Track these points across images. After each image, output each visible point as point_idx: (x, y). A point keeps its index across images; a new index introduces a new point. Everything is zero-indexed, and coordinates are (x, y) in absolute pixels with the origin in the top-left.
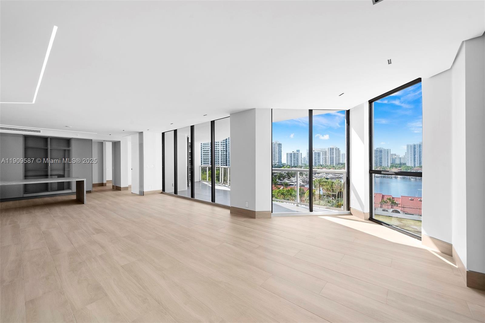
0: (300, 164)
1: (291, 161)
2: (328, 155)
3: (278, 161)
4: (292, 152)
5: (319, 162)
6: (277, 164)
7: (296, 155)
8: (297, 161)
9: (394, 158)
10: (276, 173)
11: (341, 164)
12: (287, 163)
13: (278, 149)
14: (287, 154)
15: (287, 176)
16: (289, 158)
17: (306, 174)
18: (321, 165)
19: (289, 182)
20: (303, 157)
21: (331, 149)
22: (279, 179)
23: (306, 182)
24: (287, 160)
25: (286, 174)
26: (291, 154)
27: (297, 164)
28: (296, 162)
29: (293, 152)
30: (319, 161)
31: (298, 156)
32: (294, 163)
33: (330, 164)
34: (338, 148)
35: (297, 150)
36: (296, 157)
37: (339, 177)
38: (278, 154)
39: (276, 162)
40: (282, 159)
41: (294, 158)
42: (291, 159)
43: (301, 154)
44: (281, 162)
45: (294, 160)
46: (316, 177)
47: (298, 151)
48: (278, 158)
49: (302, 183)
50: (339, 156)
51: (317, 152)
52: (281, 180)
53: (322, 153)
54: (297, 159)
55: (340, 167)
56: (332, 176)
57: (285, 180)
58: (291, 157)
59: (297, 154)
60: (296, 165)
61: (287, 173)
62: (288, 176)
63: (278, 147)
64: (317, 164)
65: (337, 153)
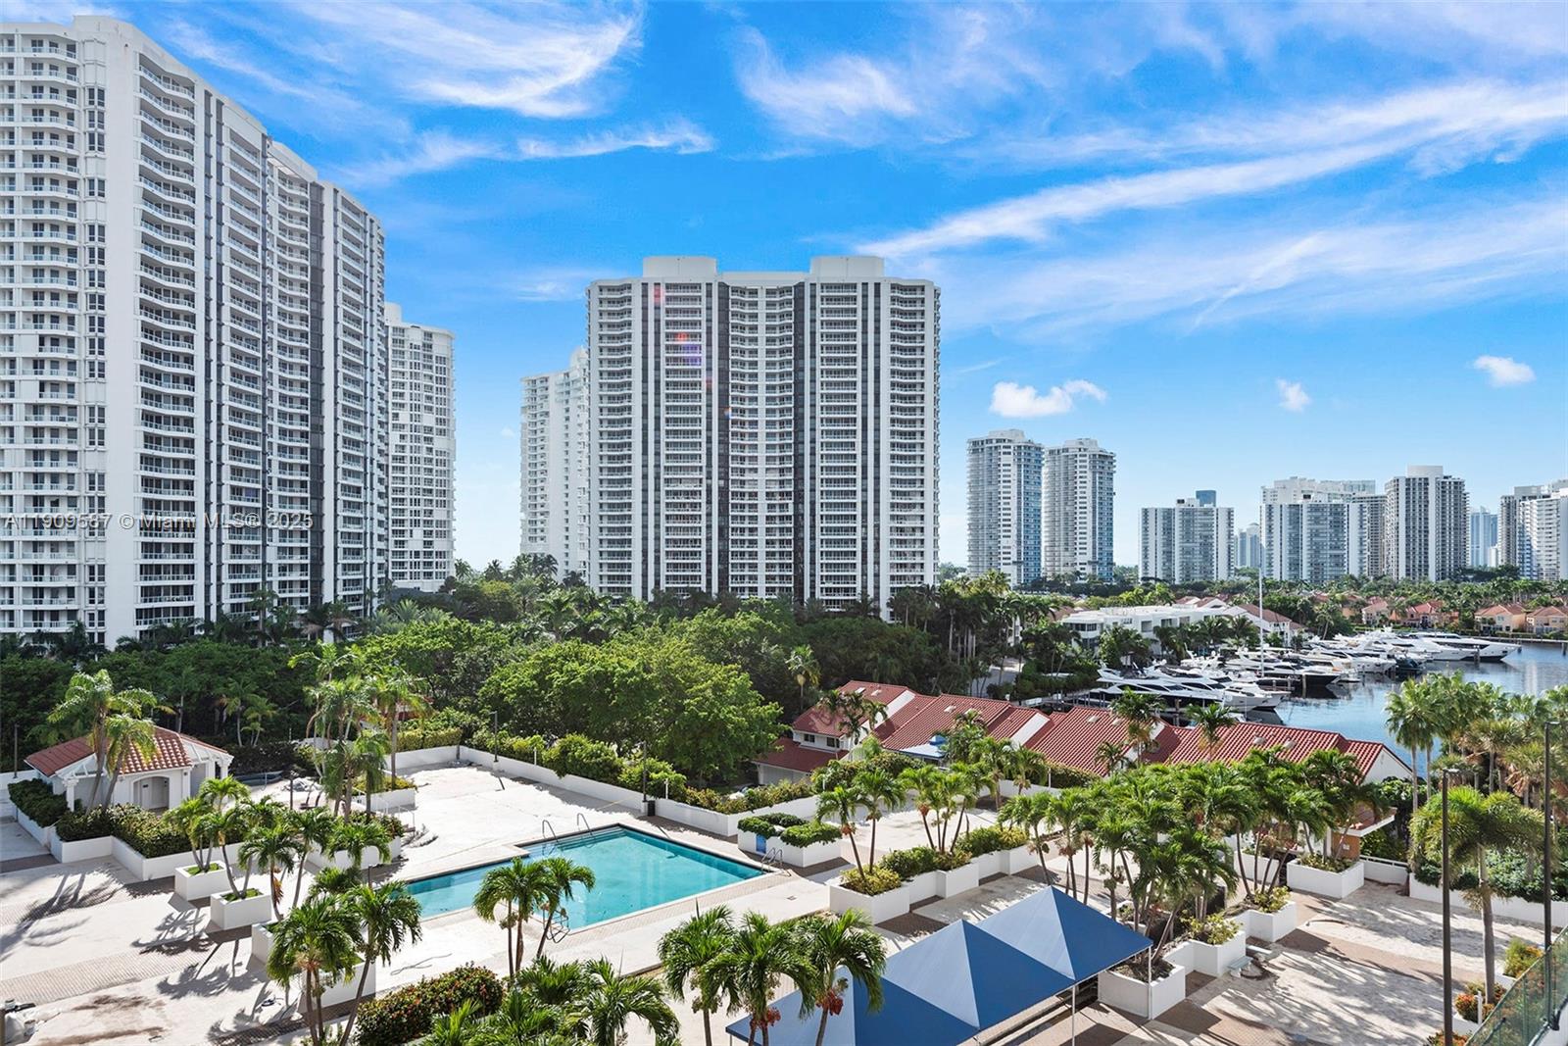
0: (1221, 574)
1: (1168, 555)
2: (1394, 519)
3: (1089, 557)
4: (1173, 505)
5: (1339, 561)
6: (1089, 570)
7: (1199, 519)
8: (1207, 556)
10: (1093, 627)
11: (1471, 571)
12: (1146, 567)
13: (1089, 485)
14: (1146, 512)
15: (1156, 648)
16: (1157, 538)
17: (1275, 635)
18: (1352, 577)
19: (1179, 681)
20: (1236, 533)
21: (1415, 488)
22: (1114, 665)
23: (1279, 684)
24: (1146, 549)
25: (1151, 635)
26: (1168, 514)
27: (1207, 572)
28: (1197, 559)
29: (1181, 502)
30: (1336, 556)
31: (1207, 526)
32: (1187, 569)
33: (1402, 574)
34: (1456, 476)
35: (1199, 494)
36: (1198, 530)
37: (1483, 653)
38: (1089, 516)
39: (1080, 559)
40: (1114, 544)
41: (1187, 535)
42: (1169, 543)
43: (1230, 512)
44: (1111, 564)
45: (1185, 552)
46: (1342, 656)
47: (1207, 496)
48: (1089, 541)
49: (1260, 693)
50: (1460, 529)
51: (1324, 500)
52: (1126, 671)
53: (1354, 508)
54: (1207, 545)
55: (1478, 595)
56: (1442, 647)
57: (1150, 671)
58: (1168, 531)
59: (1207, 512)
60: (1197, 578)
61: (1156, 629)
62: (1167, 644)
63: (1089, 475)
64: (1329, 571)
65: (1450, 510)
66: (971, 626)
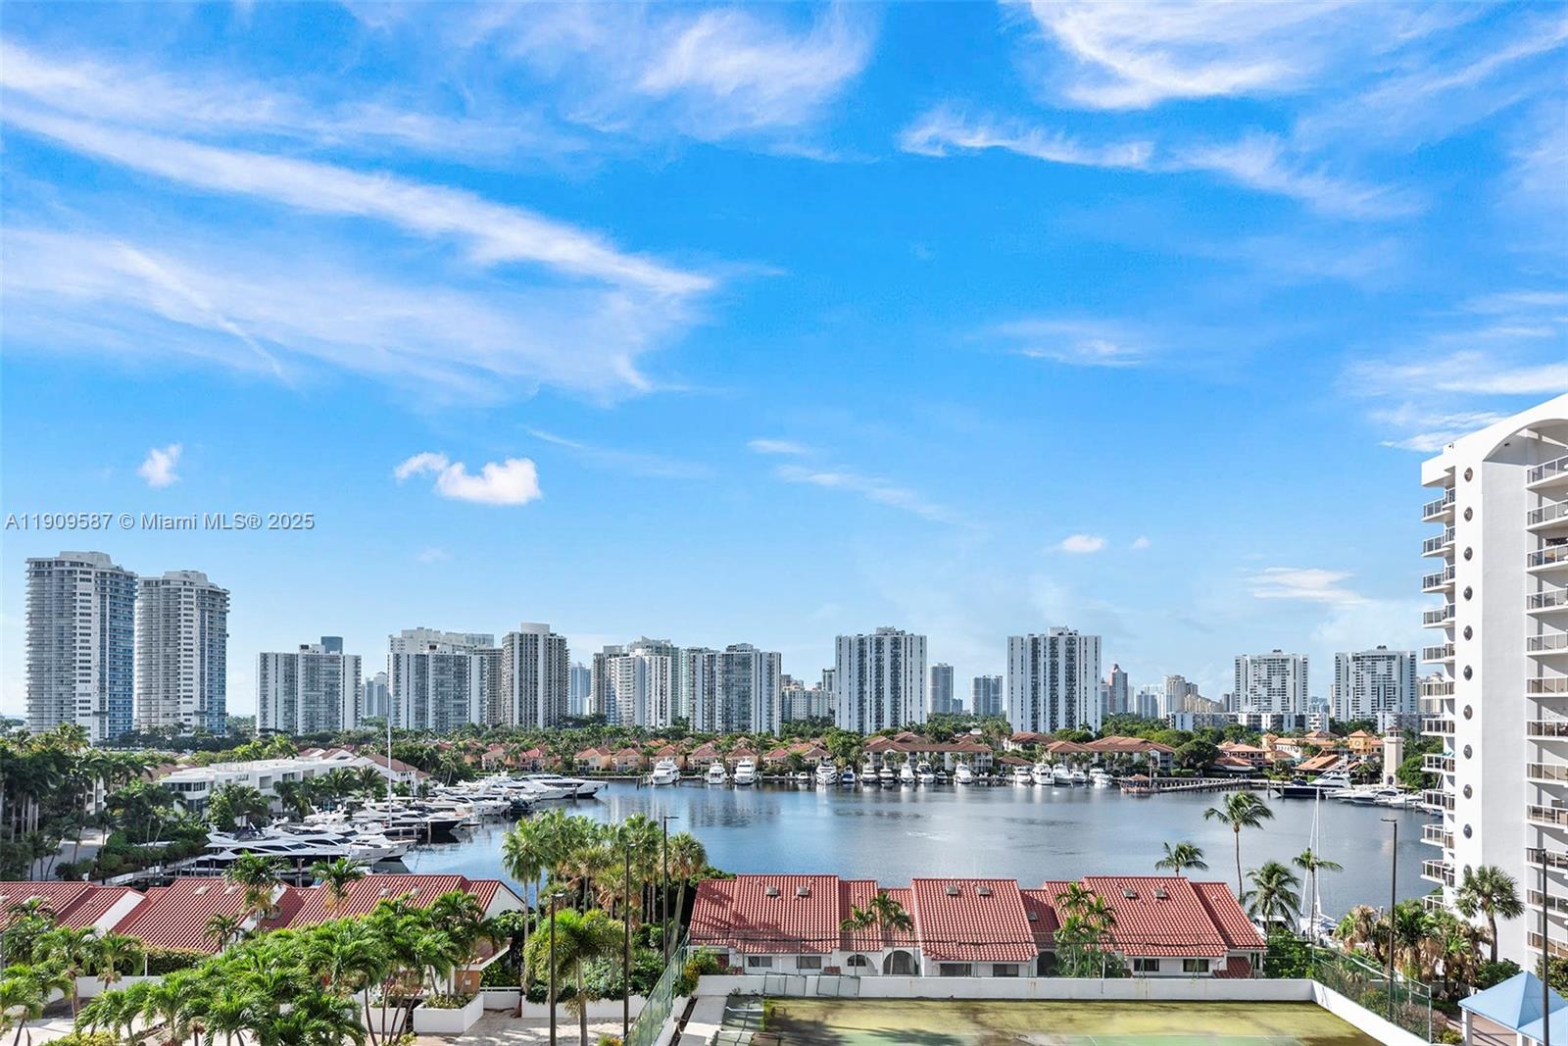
0: (348, 724)
1: (291, 704)
2: (510, 670)
3: (196, 706)
4: (296, 650)
5: (462, 710)
6: (195, 721)
7: (325, 667)
8: (333, 706)
9: (787, 692)
10: (201, 786)
11: (570, 719)
12: (264, 716)
13: (196, 624)
14: (265, 657)
15: (276, 806)
16: (277, 686)
17: (402, 784)
18: (473, 726)
19: (302, 839)
20: (363, 682)
21: (526, 643)
22: (226, 826)
23: (406, 833)
24: (264, 698)
25: (272, 792)
26: (291, 660)
27: (332, 722)
28: (323, 709)
29: (304, 647)
30: (459, 705)
31: (334, 674)
32: (311, 719)
33: (516, 722)
34: (560, 634)
35: (324, 640)
36: (323, 678)
37: (580, 790)
38: (196, 660)
39: (184, 708)
40: (227, 692)
41: (312, 683)
42: (291, 691)
43: (357, 660)
44: (223, 714)
45: (309, 701)
46: (465, 801)
47: (332, 643)
48: (196, 688)
49: (386, 844)
50: (562, 681)
51: (449, 652)
52: (239, 833)
53: (475, 660)
54: (332, 694)
55: (576, 740)
56: (548, 788)
57: (269, 831)
58: (290, 678)
59: (333, 660)
60: (322, 728)
61: (276, 784)
62: (289, 800)
63: (196, 613)
64: (452, 720)
65: (555, 665)
66: (31, 793)
